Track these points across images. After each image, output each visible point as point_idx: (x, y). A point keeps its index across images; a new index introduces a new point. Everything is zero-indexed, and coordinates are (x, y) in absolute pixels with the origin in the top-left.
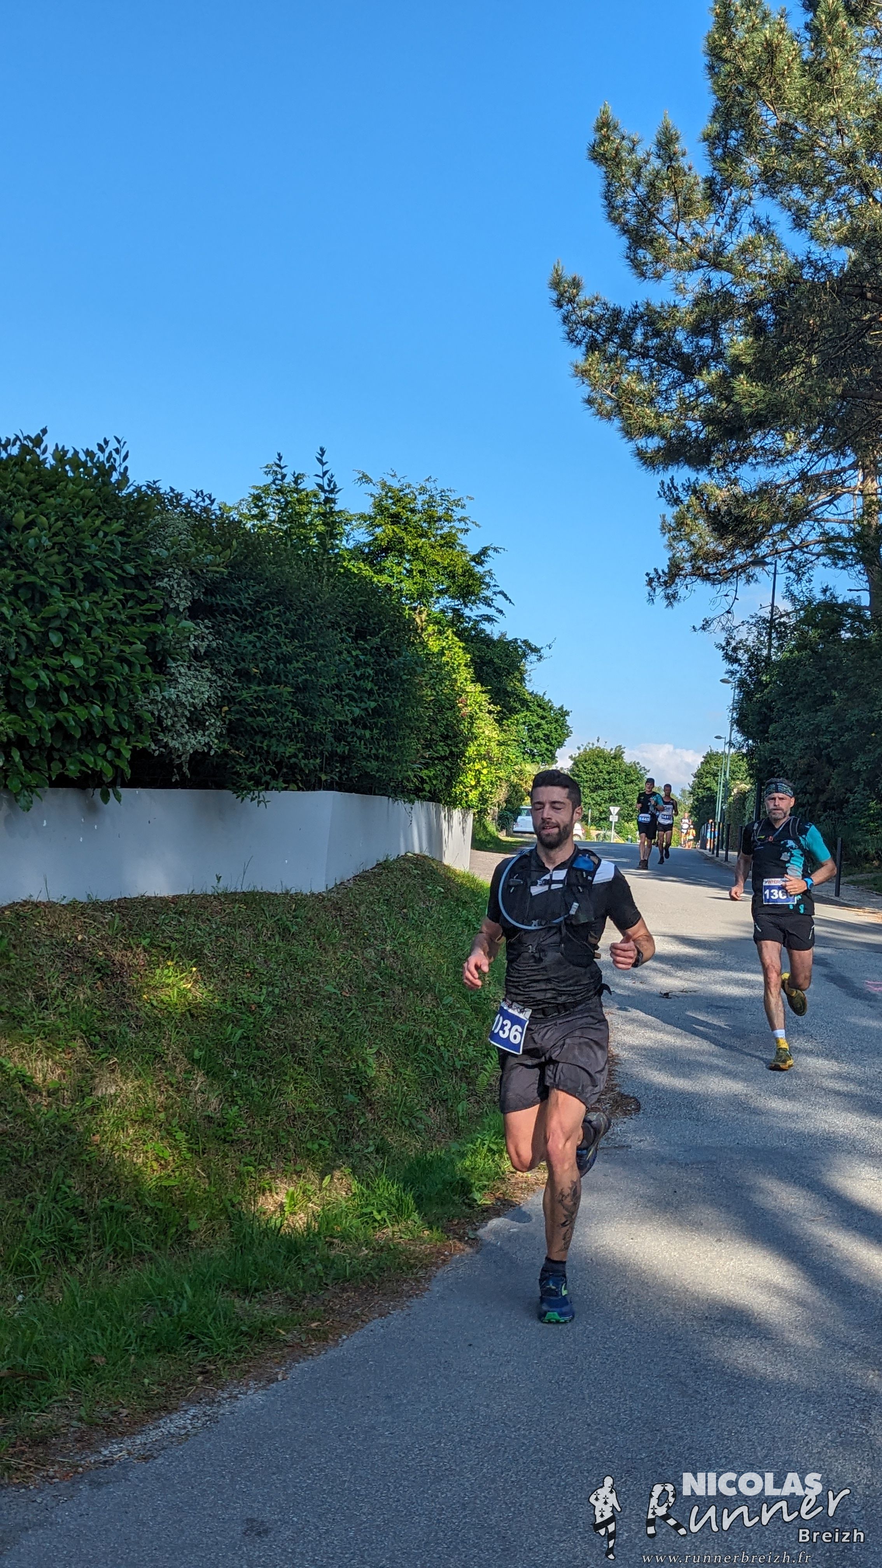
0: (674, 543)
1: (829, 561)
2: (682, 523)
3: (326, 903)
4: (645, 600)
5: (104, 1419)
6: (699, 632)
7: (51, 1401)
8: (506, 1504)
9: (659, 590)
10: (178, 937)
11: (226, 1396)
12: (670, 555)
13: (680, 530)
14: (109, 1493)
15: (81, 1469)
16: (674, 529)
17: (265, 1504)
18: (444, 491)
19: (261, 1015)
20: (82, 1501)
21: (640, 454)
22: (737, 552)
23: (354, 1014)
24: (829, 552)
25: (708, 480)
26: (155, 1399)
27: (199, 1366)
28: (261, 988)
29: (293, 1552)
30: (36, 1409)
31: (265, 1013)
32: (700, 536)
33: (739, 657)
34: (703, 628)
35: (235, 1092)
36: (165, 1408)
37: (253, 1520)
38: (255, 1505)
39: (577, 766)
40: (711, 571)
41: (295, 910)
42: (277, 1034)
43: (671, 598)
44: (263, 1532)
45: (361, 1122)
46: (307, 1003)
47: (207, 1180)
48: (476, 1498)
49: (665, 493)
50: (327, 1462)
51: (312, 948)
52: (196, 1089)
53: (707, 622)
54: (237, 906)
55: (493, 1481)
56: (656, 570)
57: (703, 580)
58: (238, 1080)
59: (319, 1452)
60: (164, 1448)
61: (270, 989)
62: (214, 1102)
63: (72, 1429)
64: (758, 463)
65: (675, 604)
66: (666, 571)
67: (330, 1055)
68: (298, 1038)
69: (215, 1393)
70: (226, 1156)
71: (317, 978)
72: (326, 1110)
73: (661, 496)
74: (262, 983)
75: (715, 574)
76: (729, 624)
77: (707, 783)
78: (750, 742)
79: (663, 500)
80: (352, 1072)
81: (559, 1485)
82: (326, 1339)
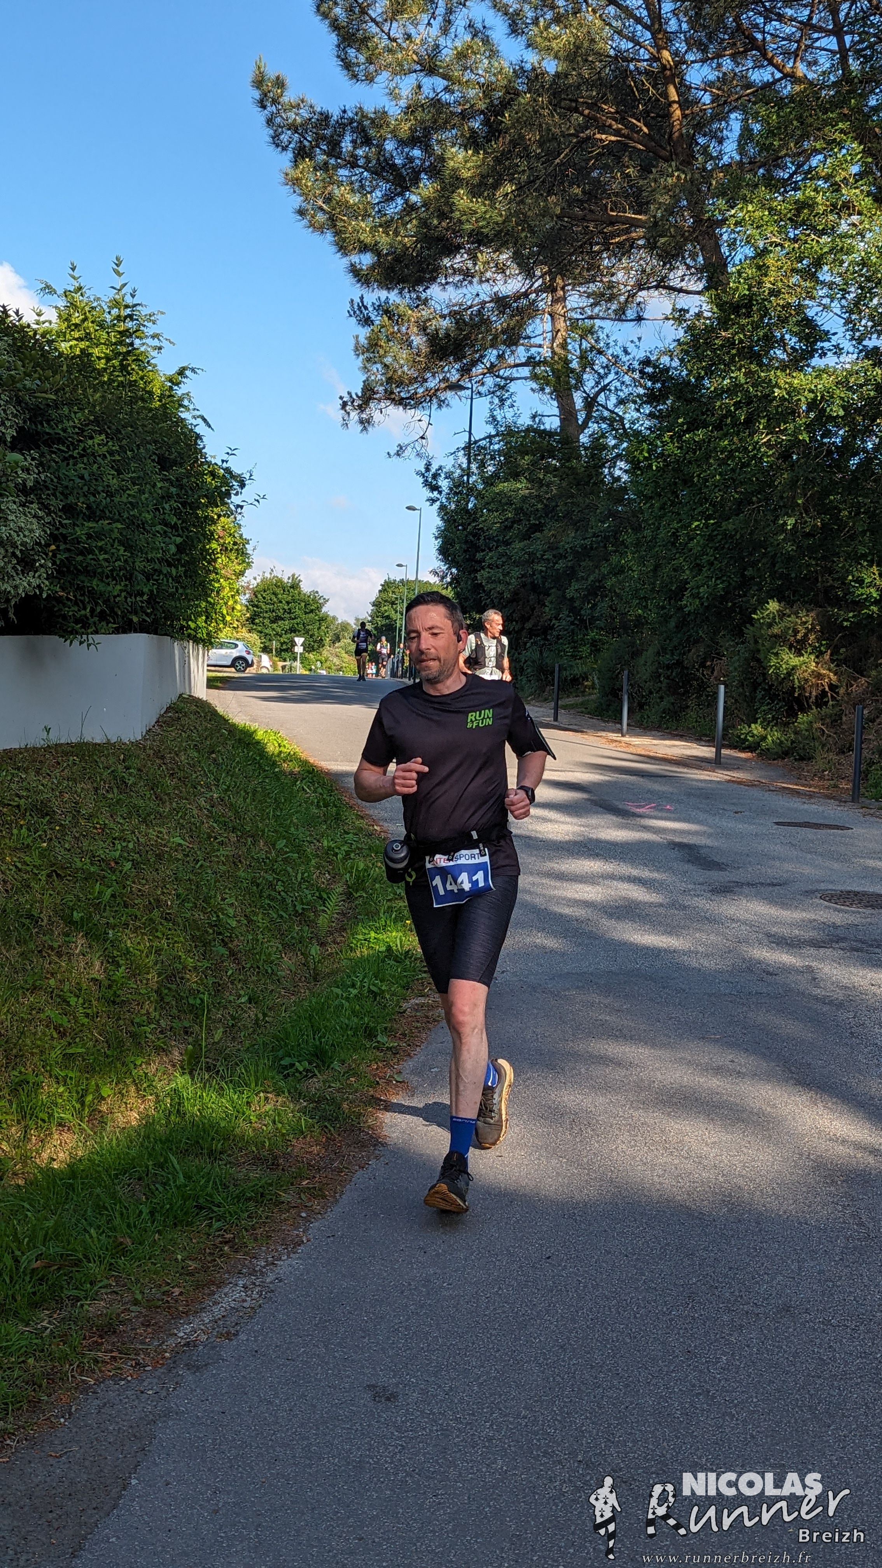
0: (368, 365)
1: (535, 386)
2: (376, 344)
3: (148, 752)
4: (340, 424)
5: (159, 1300)
6: (395, 459)
7: (95, 1288)
8: (601, 1343)
9: (354, 415)
10: (25, 794)
11: (263, 1264)
12: (364, 378)
13: (373, 352)
14: (214, 1375)
15: (167, 1355)
16: (368, 351)
17: (374, 1368)
19: (121, 872)
20: (193, 1387)
21: (355, 271)
22: (429, 375)
23: (202, 866)
24: (534, 377)
25: (398, 300)
26: (197, 1275)
27: (219, 1236)
28: (113, 843)
29: (434, 1414)
30: (86, 1298)
31: (125, 869)
32: (395, 358)
33: (440, 484)
34: (398, 454)
35: (115, 952)
36: (214, 1283)
37: (374, 1386)
38: (366, 1371)
39: (256, 597)
40: (402, 394)
41: (124, 761)
42: (140, 890)
43: (365, 423)
44: (391, 1398)
45: (230, 973)
46: (159, 857)
47: (105, 1045)
48: (568, 1338)
49: (355, 312)
50: (407, 1321)
51: (149, 799)
52: (77, 952)
53: (401, 448)
54: (71, 758)
55: (574, 1321)
56: (349, 393)
57: (395, 404)
58: (116, 939)
59: (394, 1311)
60: (237, 1324)
61: (124, 844)
62: (97, 964)
63: (133, 1314)
64: (447, 283)
65: (370, 429)
66: (360, 394)
67: (191, 907)
68: (159, 893)
69: (250, 1262)
70: (119, 1019)
71: (162, 830)
72: (199, 964)
73: (351, 316)
74: (115, 839)
75: (407, 398)
76: (423, 450)
77: (386, 611)
78: (454, 570)
79: (353, 320)
80: (213, 923)
81: (635, 1317)
82: (324, 1197)
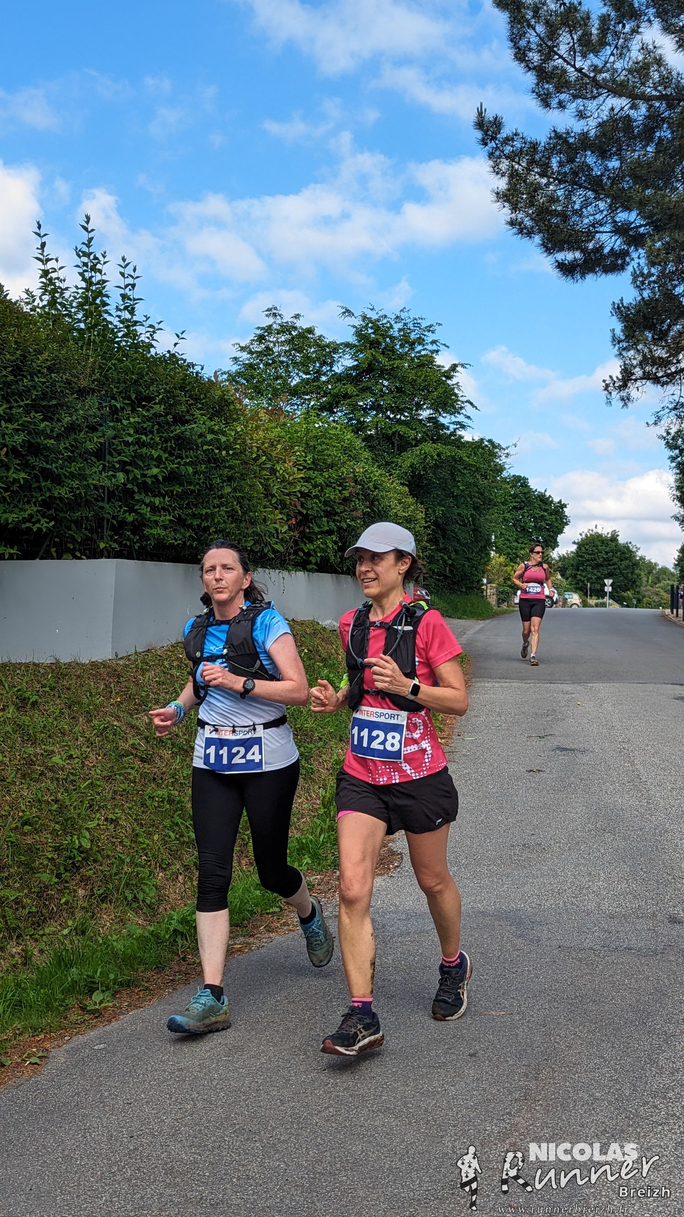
0: (624, 353)
9: (614, 393)
12: (621, 363)
13: (628, 341)
16: (623, 341)
18: (416, 319)
21: (560, 266)
33: (679, 444)
34: (656, 424)
39: (581, 550)
40: (659, 374)
43: (626, 400)
49: (615, 312)
53: (659, 418)
56: (611, 377)
57: (654, 383)
65: (629, 404)
66: (620, 377)
73: (612, 315)
75: (663, 377)
79: (614, 318)
